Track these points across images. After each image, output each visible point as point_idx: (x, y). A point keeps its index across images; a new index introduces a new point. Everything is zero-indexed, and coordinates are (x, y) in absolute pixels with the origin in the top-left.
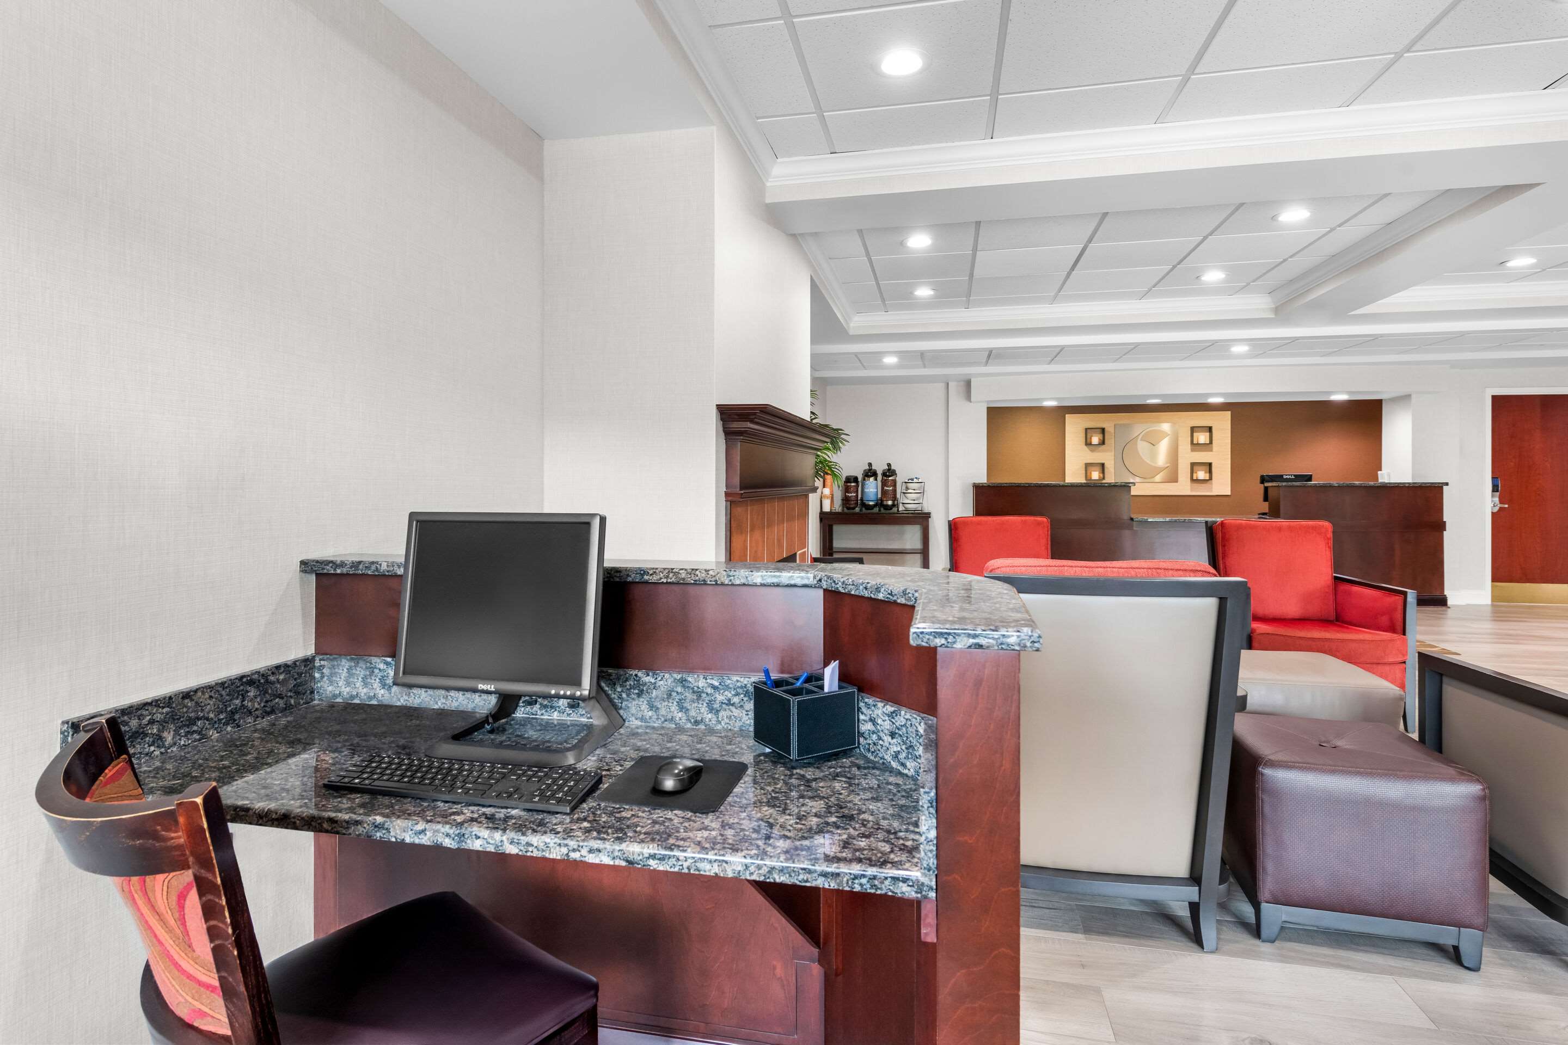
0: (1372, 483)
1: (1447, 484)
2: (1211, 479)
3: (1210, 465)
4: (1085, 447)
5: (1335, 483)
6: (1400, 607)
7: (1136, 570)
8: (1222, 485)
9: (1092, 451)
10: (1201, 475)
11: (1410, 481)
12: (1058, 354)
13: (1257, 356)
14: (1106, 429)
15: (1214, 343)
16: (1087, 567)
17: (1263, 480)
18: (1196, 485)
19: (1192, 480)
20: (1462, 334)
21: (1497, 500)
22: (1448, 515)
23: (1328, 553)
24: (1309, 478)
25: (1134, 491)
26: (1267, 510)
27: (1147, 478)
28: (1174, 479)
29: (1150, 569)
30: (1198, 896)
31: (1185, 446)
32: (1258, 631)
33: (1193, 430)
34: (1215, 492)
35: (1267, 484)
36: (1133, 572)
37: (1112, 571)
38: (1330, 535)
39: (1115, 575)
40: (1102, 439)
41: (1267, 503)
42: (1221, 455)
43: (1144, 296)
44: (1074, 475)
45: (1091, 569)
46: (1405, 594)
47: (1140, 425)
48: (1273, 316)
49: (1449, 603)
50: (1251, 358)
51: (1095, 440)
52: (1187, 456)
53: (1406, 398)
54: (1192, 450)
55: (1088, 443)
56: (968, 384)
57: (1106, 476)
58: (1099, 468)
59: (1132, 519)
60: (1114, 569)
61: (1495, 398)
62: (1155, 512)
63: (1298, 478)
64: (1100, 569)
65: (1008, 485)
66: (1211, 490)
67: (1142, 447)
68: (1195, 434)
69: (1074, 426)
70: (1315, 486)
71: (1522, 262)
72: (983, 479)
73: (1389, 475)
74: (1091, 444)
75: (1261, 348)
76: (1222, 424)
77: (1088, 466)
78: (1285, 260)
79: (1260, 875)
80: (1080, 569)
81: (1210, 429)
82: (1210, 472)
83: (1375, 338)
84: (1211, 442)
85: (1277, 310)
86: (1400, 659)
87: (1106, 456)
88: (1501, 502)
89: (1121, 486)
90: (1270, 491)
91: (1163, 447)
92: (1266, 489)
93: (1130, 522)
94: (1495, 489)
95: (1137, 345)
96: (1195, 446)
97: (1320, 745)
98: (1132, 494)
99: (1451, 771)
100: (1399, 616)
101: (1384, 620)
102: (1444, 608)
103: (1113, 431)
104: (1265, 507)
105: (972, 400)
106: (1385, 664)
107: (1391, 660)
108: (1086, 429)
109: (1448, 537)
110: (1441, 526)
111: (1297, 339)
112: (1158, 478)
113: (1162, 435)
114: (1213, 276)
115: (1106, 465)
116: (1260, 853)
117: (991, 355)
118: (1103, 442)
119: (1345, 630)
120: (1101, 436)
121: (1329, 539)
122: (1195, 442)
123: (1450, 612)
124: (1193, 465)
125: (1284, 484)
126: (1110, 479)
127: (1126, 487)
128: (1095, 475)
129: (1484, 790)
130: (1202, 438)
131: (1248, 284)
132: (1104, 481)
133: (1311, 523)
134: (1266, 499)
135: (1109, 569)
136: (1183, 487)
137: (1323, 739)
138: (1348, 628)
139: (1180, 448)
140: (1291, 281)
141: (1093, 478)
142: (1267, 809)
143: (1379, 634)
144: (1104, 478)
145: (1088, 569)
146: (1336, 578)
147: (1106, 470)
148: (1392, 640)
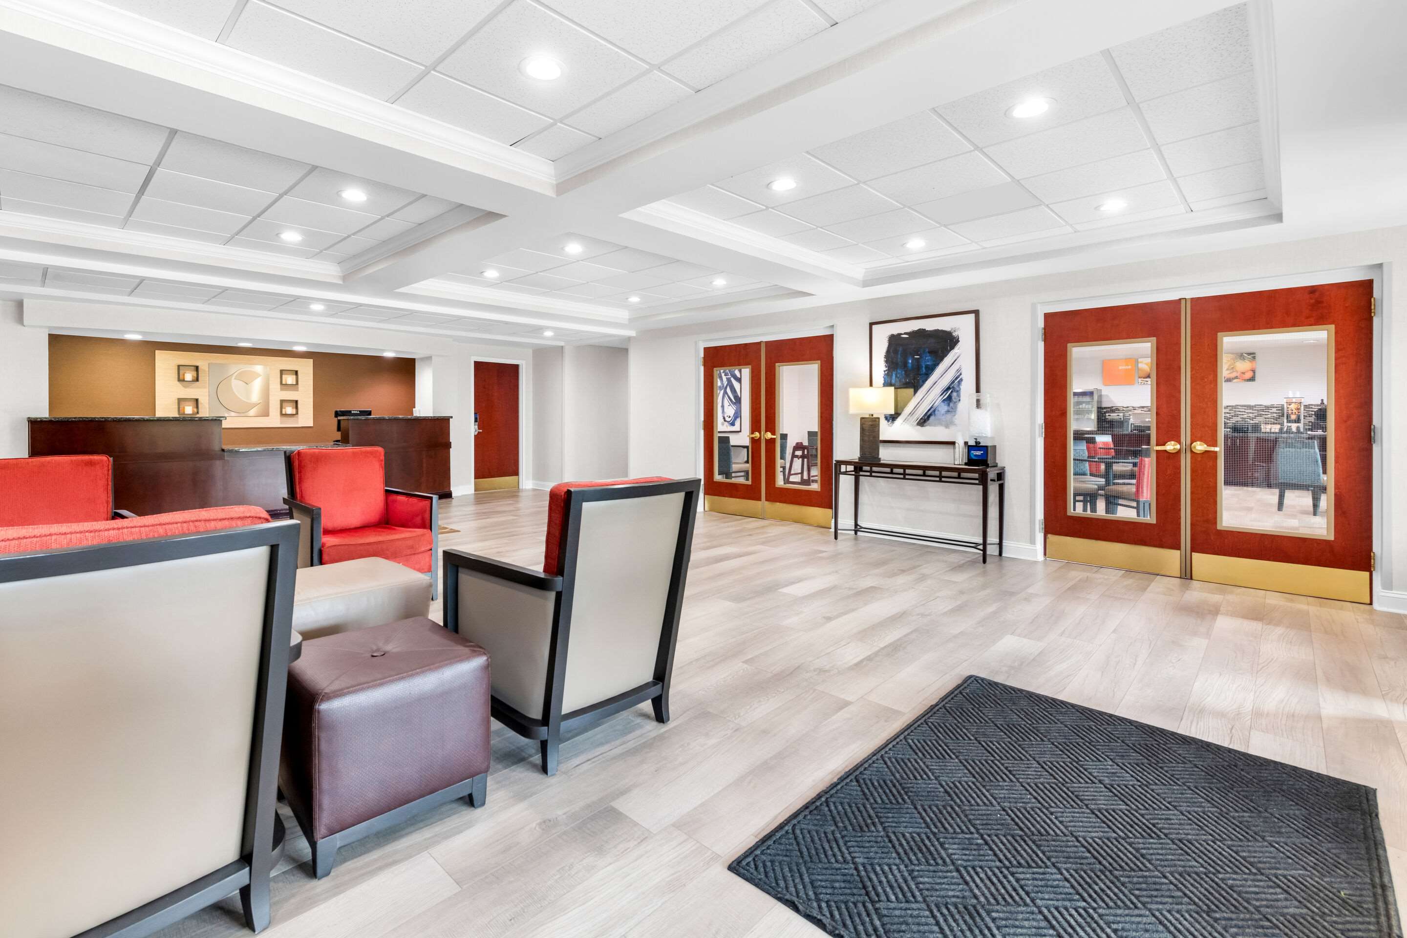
0: (409, 417)
1: (452, 417)
2: (297, 413)
3: (296, 402)
4: (178, 383)
5: (386, 417)
6: (428, 509)
7: (167, 527)
8: (306, 418)
9: (185, 387)
10: (289, 410)
11: (431, 415)
12: (138, 285)
13: (332, 316)
14: (200, 368)
15: (296, 298)
16: (91, 532)
17: (337, 414)
18: (285, 419)
19: (282, 414)
20: (460, 318)
21: (477, 427)
22: (453, 439)
23: (381, 471)
24: (369, 413)
25: (225, 424)
26: (339, 438)
27: (242, 413)
28: (266, 413)
29: (185, 522)
30: (248, 877)
31: (275, 385)
32: (327, 545)
33: (282, 372)
34: (300, 424)
35: (339, 418)
36: (161, 530)
37: (131, 533)
38: (382, 457)
39: (136, 537)
40: (195, 375)
41: (340, 433)
42: (305, 395)
43: (227, 242)
44: (165, 408)
45: (97, 534)
46: (431, 498)
47: (236, 365)
48: (341, 282)
49: (453, 495)
50: (326, 317)
51: (189, 376)
52: (277, 395)
53: (429, 358)
54: (282, 389)
55: (181, 380)
56: (20, 305)
57: (200, 410)
58: (193, 403)
59: (223, 450)
60: (134, 530)
61: (475, 362)
62: (248, 443)
63: (363, 413)
64: (112, 532)
65: (77, 420)
66: (297, 423)
67: (236, 385)
68: (284, 376)
69: (165, 363)
70: (374, 419)
71: (491, 274)
72: (43, 412)
73: (419, 411)
74: (184, 380)
75: (335, 308)
76: (306, 368)
77: (180, 401)
78: (349, 236)
79: (316, 815)
80: (78, 535)
81: (296, 373)
82: (297, 408)
83: (412, 313)
84: (297, 383)
85: (345, 278)
86: (428, 548)
87: (199, 392)
88: (479, 429)
89: (212, 420)
90: (342, 422)
91: (257, 386)
92: (339, 421)
93: (222, 453)
94: (476, 421)
95: (226, 289)
96: (284, 386)
97: (373, 656)
98: (223, 427)
99: (466, 650)
100: (427, 516)
101: (418, 520)
102: (450, 499)
103: (207, 370)
104: (338, 435)
105: (25, 323)
106: (418, 553)
107: (423, 549)
108: (179, 366)
109: (453, 452)
110: (448, 445)
111: (361, 305)
112: (252, 412)
113: (256, 375)
114: (291, 236)
115: (200, 401)
116: (316, 792)
117: (45, 274)
118: (197, 379)
119: (393, 531)
120: (195, 374)
121: (381, 461)
122: (284, 383)
123: (454, 502)
124: (282, 402)
125: (352, 417)
126: (204, 413)
127: (218, 421)
128: (189, 410)
129: (488, 659)
130: (290, 379)
131: (321, 251)
132: (198, 416)
133: (369, 449)
134: (339, 429)
135: (126, 530)
136: (274, 421)
137: (375, 648)
138: (394, 529)
139: (271, 387)
140: (355, 257)
141: (186, 413)
142: (324, 746)
143: (415, 531)
144: (198, 413)
145: (92, 534)
146: (387, 491)
147: (200, 406)
148: (423, 535)
